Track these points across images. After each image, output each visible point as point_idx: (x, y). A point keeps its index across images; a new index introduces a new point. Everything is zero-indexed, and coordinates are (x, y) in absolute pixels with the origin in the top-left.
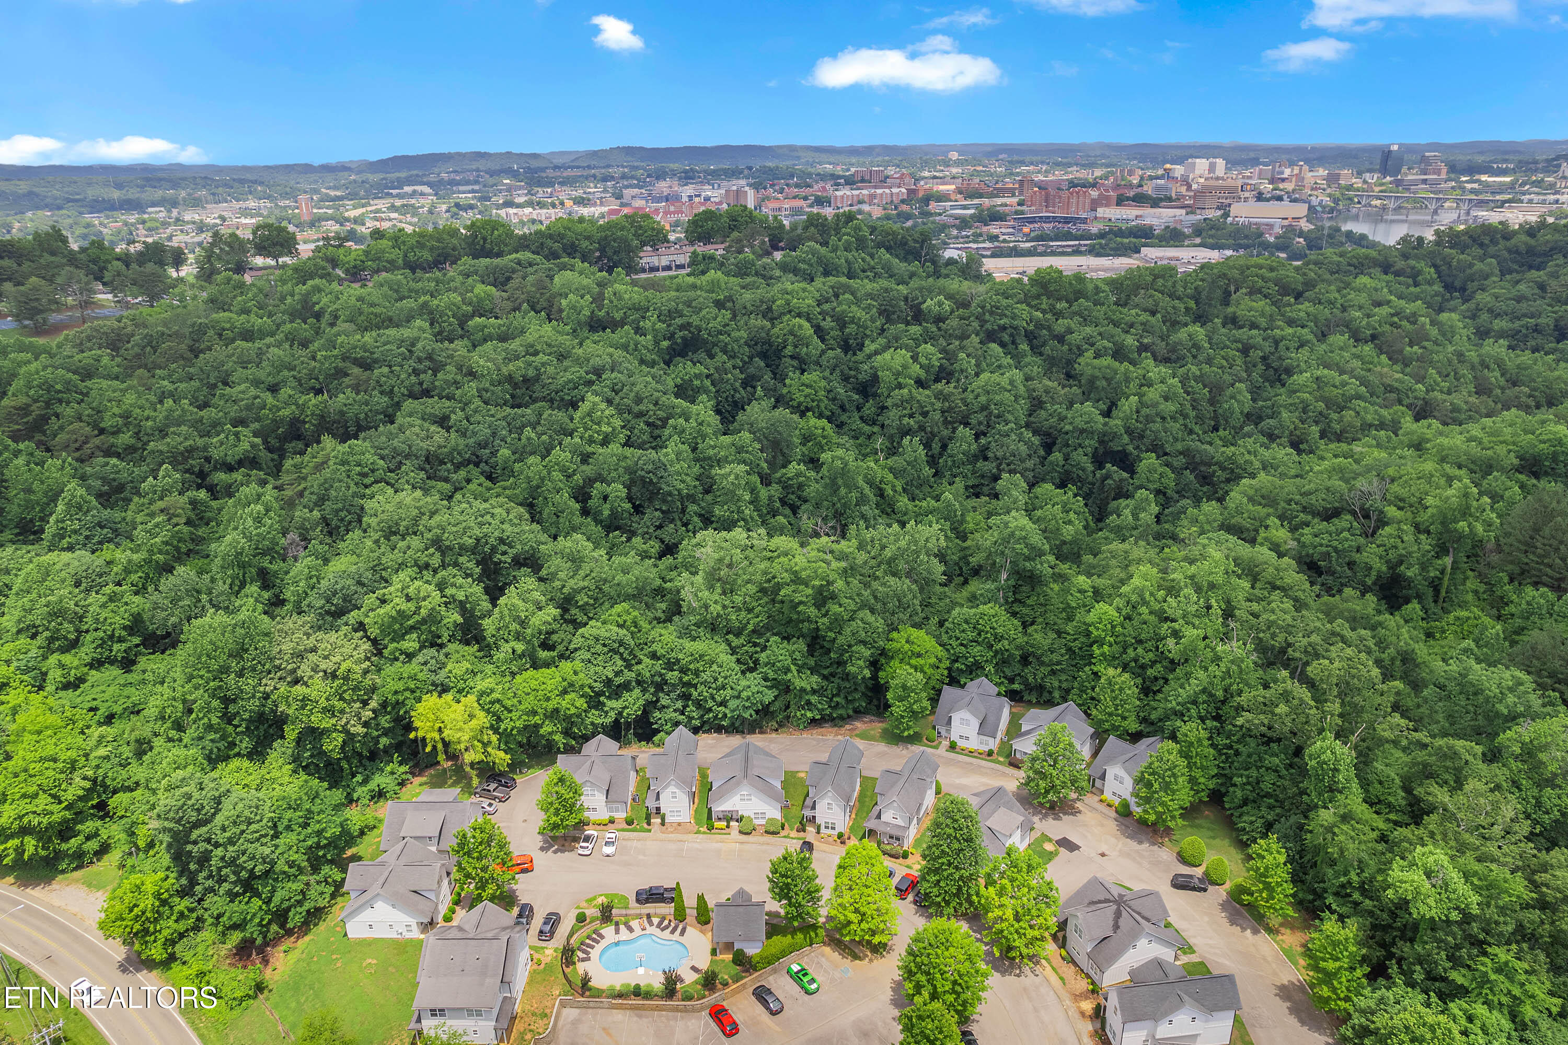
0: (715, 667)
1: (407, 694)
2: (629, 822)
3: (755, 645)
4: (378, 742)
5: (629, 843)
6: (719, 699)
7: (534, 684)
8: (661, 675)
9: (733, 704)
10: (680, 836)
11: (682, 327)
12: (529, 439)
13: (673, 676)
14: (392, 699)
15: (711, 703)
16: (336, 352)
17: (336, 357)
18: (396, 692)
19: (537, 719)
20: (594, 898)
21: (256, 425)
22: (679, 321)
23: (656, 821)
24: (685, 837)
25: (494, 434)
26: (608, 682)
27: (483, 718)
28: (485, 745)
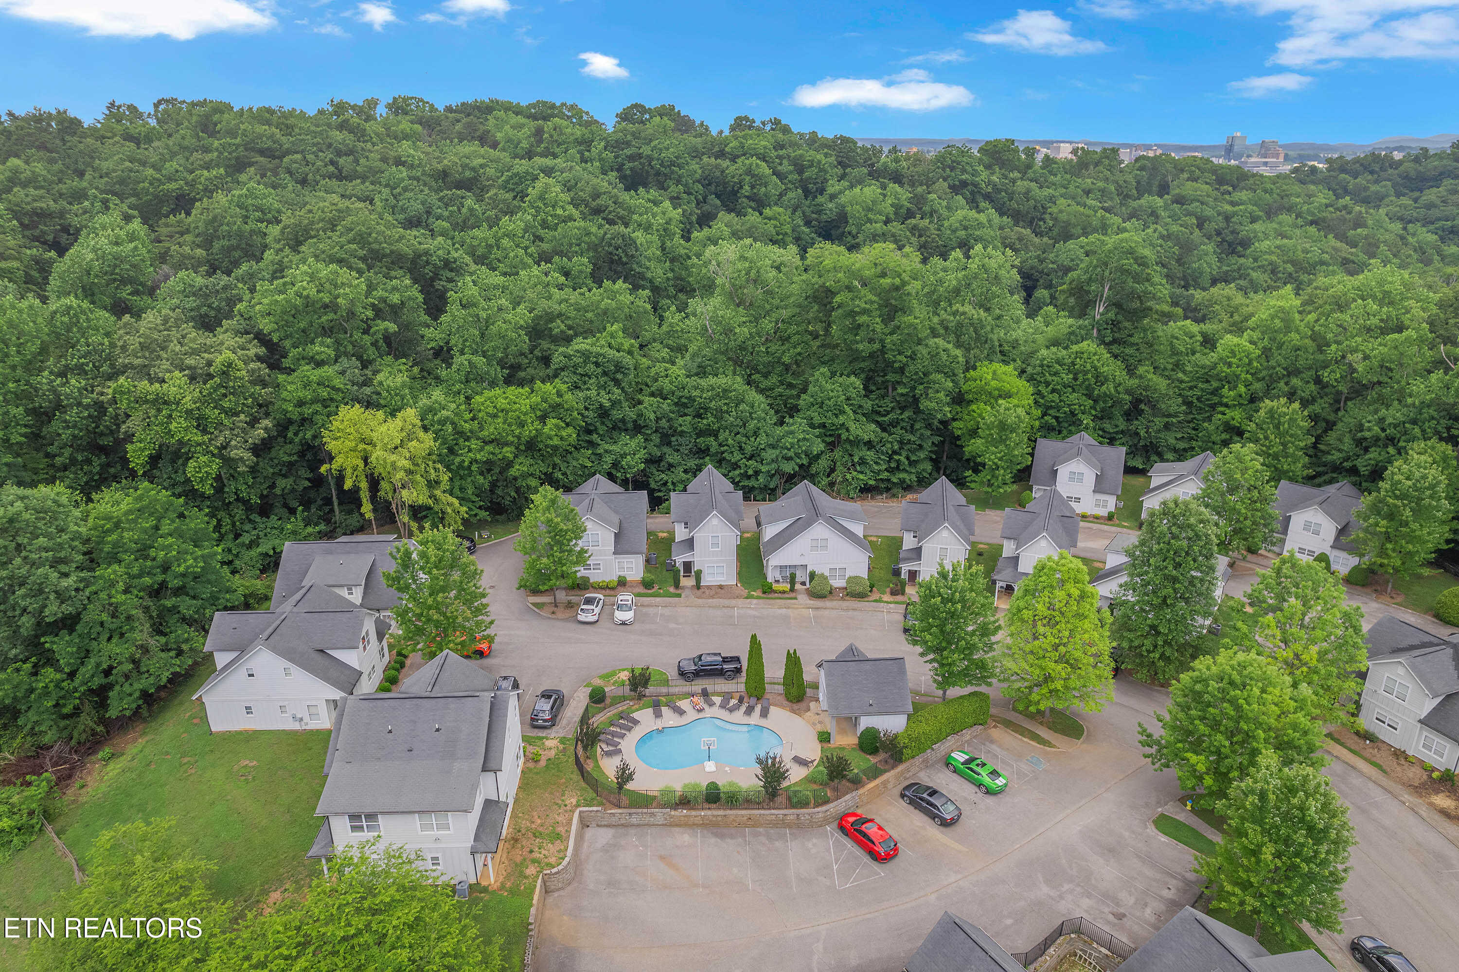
0: (743, 407)
1: (318, 407)
2: (647, 584)
3: (790, 386)
4: (273, 486)
5: (651, 610)
6: (748, 449)
7: (502, 403)
8: (669, 420)
9: (771, 454)
10: (727, 602)
11: (631, 158)
12: (471, 210)
13: (685, 423)
14: (294, 413)
15: (737, 456)
16: (238, 140)
17: (238, 146)
18: (301, 403)
19: (508, 452)
20: (614, 674)
21: (133, 200)
22: (628, 152)
23: (687, 582)
24: (733, 602)
25: (428, 213)
26: (603, 413)
27: (427, 442)
28: (433, 484)
